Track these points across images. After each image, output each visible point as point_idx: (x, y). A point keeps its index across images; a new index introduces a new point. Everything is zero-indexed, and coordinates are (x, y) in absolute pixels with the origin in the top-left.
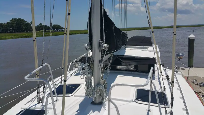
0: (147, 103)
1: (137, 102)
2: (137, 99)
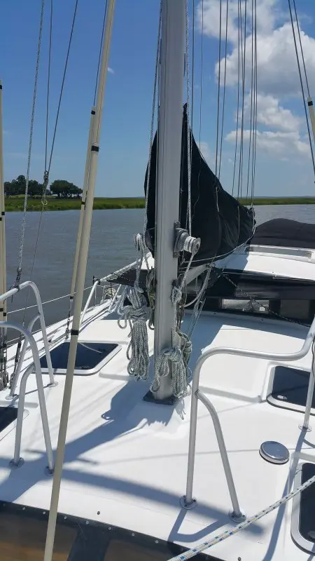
0: (302, 408)
1: (274, 403)
2: (274, 394)
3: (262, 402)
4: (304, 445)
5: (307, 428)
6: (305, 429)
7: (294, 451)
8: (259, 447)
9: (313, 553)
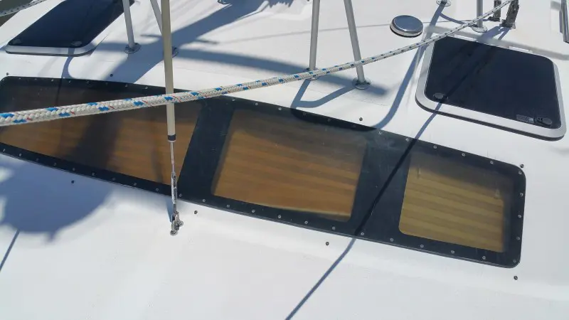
4: (440, 19)
5: (446, 3)
6: (443, 4)
7: (428, 24)
8: (391, 22)
9: (436, 112)
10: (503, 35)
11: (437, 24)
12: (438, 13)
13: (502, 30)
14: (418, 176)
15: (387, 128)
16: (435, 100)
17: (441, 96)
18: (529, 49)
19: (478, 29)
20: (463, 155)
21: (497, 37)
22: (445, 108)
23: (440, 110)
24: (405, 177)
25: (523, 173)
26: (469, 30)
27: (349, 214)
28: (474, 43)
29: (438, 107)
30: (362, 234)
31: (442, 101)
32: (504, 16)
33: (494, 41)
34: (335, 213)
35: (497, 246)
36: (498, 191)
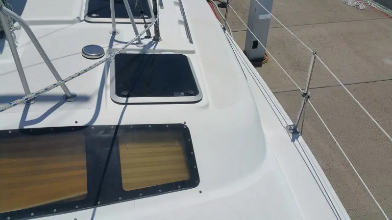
0: (109, 20)
1: (88, 20)
2: (89, 14)
3: (81, 21)
4: (115, 43)
5: (116, 32)
6: (114, 33)
7: (108, 48)
8: (81, 51)
9: (126, 104)
10: (156, 46)
11: (113, 47)
12: (112, 40)
13: (154, 43)
14: (127, 148)
15: (96, 124)
16: (124, 96)
17: (126, 93)
18: (172, 51)
19: (140, 45)
20: (150, 126)
21: (152, 48)
22: (131, 100)
23: (128, 102)
24: (118, 152)
25: (187, 127)
26: (134, 47)
27: (86, 192)
28: (140, 54)
29: (127, 100)
30: (99, 203)
31: (128, 96)
32: (153, 34)
33: (151, 51)
34: (76, 195)
35: (185, 176)
36: (177, 142)
